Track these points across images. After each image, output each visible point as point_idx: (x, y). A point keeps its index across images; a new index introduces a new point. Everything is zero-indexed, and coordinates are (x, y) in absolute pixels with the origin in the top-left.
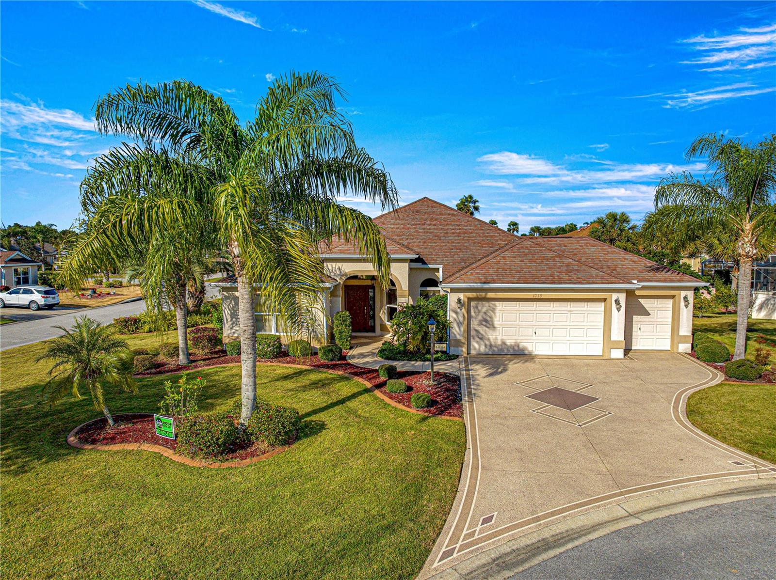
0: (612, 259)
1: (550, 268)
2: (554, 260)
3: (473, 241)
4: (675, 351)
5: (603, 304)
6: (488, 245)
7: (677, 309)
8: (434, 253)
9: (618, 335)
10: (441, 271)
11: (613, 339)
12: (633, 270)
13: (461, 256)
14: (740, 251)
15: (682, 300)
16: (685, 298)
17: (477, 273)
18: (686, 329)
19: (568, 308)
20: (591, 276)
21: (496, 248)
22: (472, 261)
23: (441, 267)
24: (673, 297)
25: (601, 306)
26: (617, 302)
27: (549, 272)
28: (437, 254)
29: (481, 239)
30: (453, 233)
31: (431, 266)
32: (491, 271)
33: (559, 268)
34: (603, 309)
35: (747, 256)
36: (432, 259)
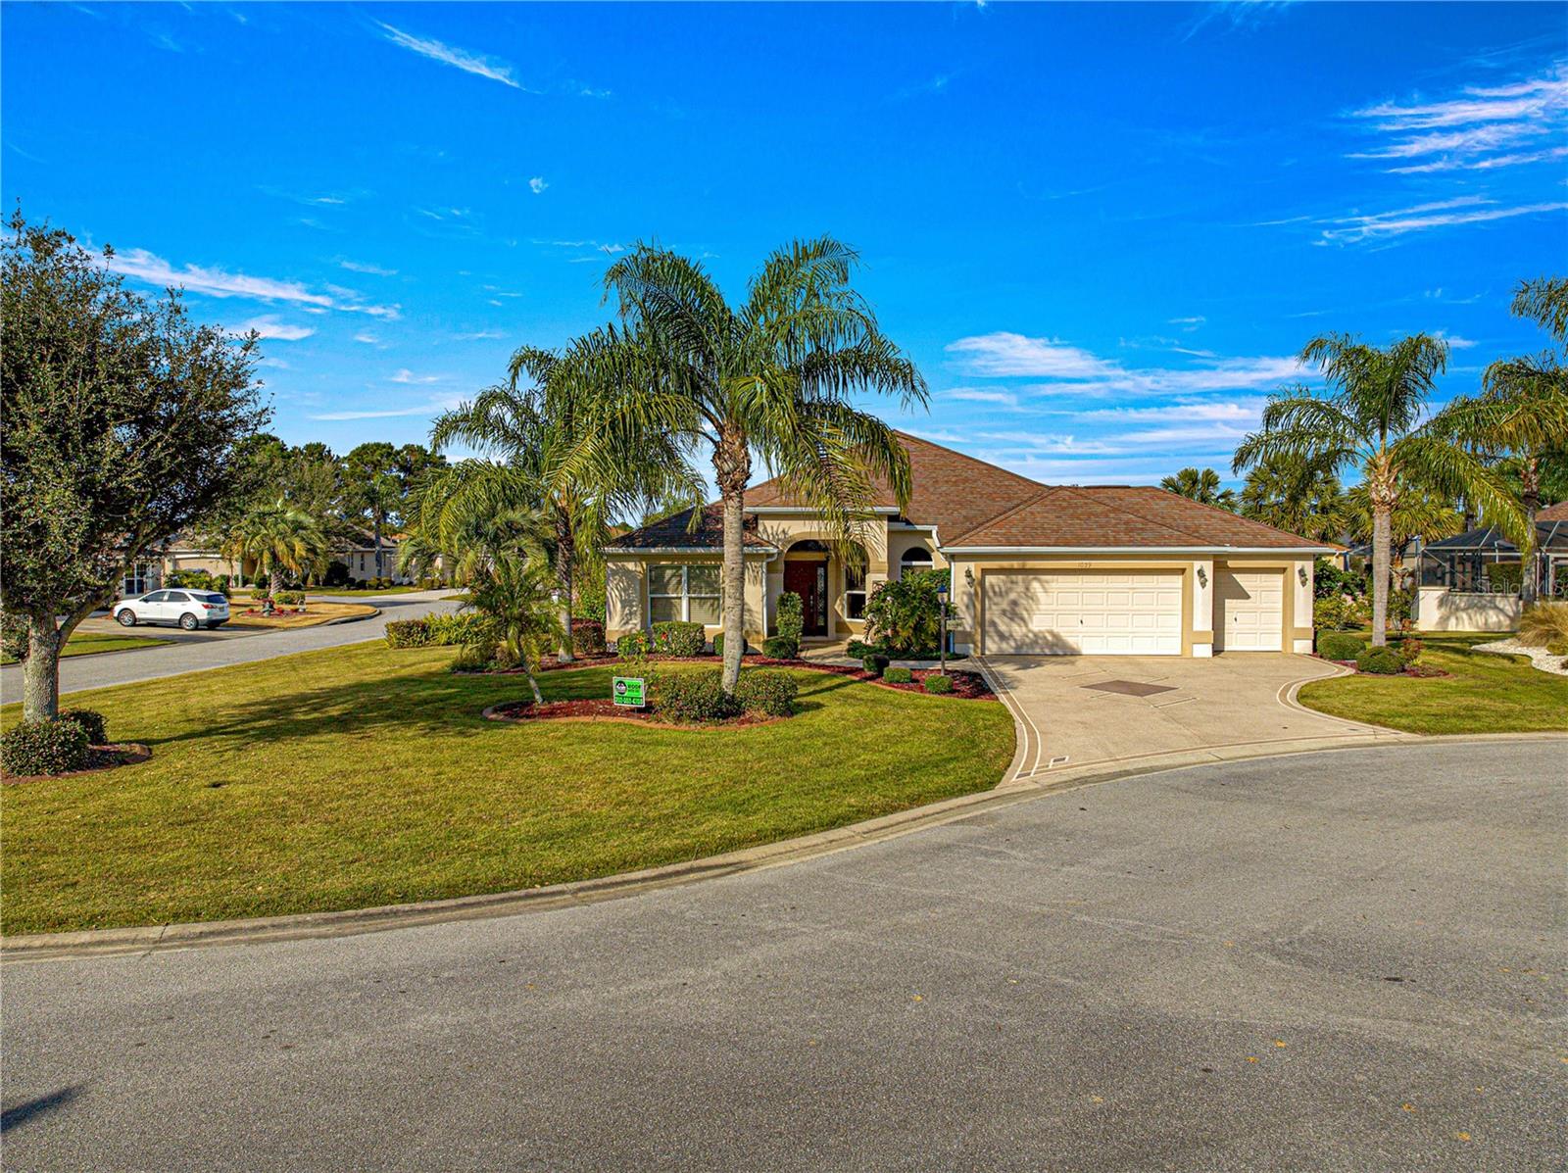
0: (1192, 518)
1: (1101, 527)
2: (1107, 516)
3: (979, 493)
4: (1289, 651)
5: (1181, 577)
6: (1003, 498)
7: (1289, 587)
8: (921, 509)
9: (1203, 622)
10: (934, 535)
11: (1195, 629)
12: (1223, 532)
13: (964, 512)
14: (1374, 495)
15: (1297, 575)
16: (1302, 572)
17: (996, 534)
18: (1304, 619)
19: (1129, 585)
20: (1163, 537)
21: (1016, 502)
22: (981, 520)
23: (934, 530)
24: (1284, 570)
25: (1177, 581)
26: (1201, 573)
27: (1100, 532)
28: (925, 511)
29: (990, 490)
30: (947, 482)
31: (919, 527)
32: (1014, 531)
33: (1115, 525)
34: (1180, 585)
35: (1383, 503)
36: (920, 518)
